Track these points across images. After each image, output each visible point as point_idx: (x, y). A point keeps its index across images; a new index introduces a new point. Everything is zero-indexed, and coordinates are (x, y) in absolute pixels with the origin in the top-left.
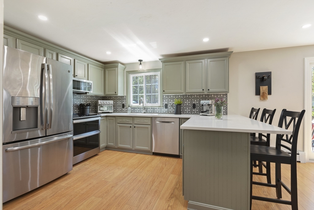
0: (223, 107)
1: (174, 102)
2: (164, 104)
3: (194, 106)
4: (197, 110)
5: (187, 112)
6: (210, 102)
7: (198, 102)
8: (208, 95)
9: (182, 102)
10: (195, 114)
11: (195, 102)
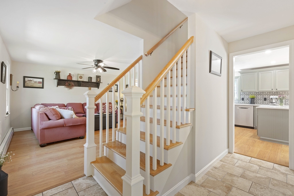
0: (284, 100)
1: (249, 97)
2: (241, 98)
3: (265, 99)
4: (268, 102)
5: (260, 103)
6: (277, 97)
7: (268, 97)
8: (277, 92)
9: (255, 97)
10: (266, 104)
11: (266, 97)
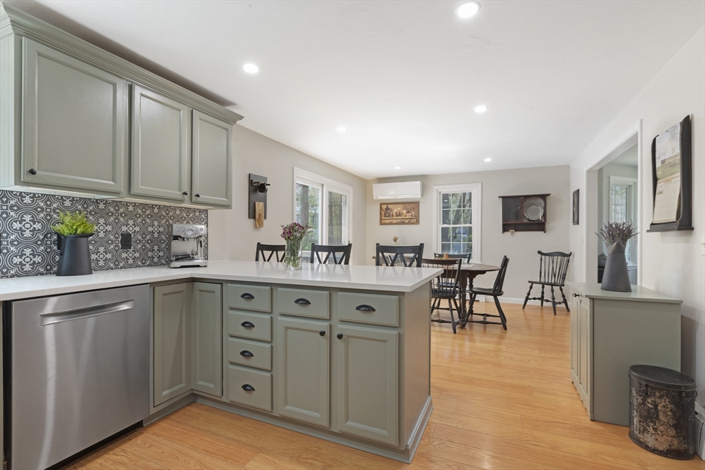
3: (126, 241)
4: (137, 255)
7: (137, 229)
10: (131, 266)
11: (129, 228)
